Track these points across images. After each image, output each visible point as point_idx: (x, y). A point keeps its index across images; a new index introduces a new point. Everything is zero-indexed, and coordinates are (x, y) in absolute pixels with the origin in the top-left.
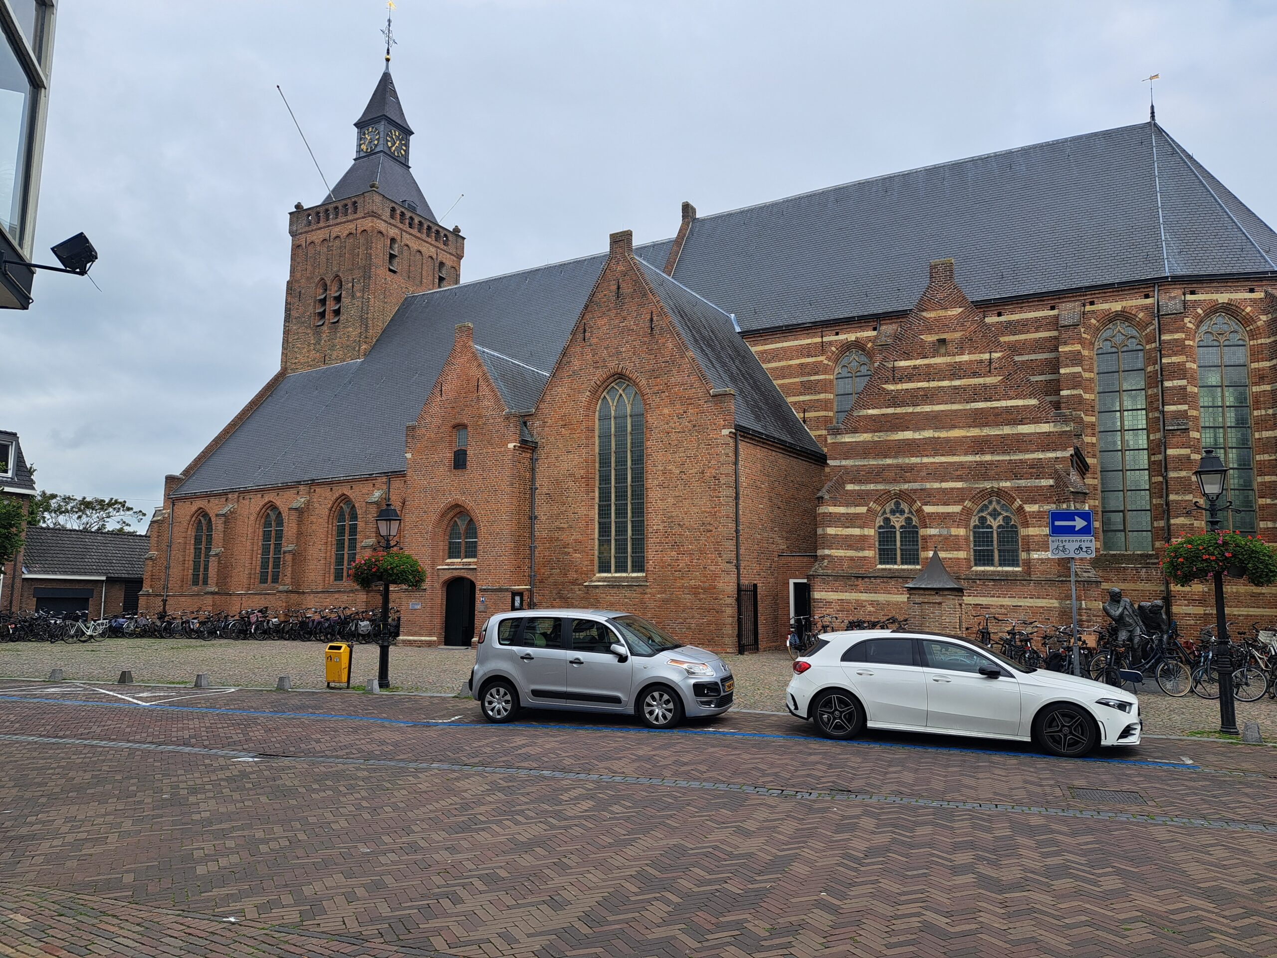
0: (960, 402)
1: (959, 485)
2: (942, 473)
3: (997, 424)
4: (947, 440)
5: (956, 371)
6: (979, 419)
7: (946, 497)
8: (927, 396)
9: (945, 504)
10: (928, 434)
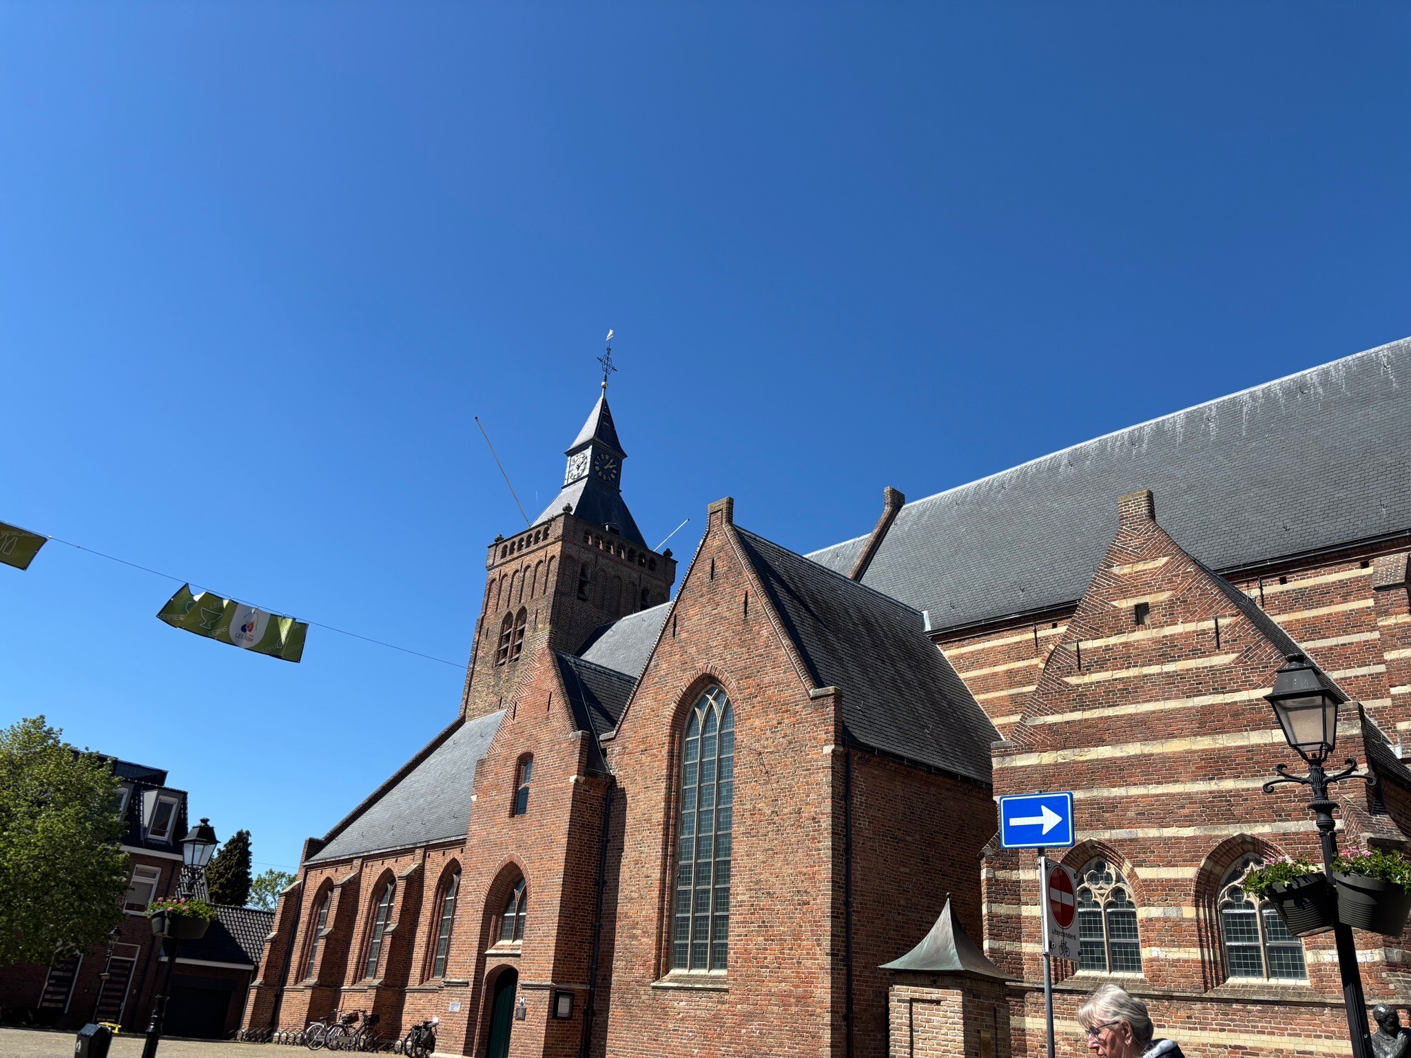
0: (1177, 697)
1: (1188, 832)
2: (1162, 812)
3: (1239, 729)
4: (1164, 758)
5: (1167, 650)
6: (1208, 721)
7: (1169, 853)
8: (1128, 691)
9: (1169, 864)
10: (1133, 749)
